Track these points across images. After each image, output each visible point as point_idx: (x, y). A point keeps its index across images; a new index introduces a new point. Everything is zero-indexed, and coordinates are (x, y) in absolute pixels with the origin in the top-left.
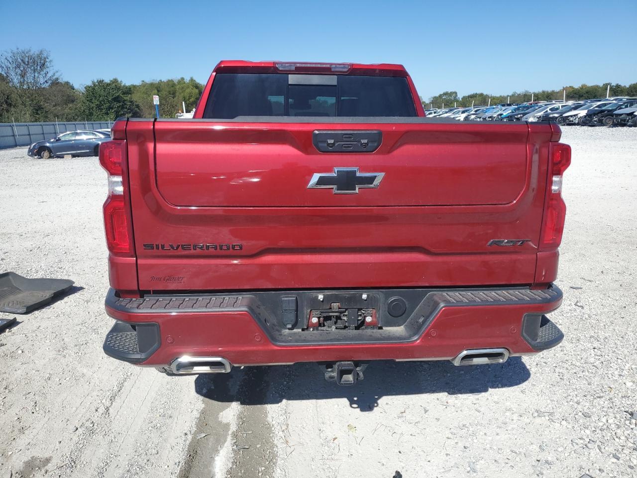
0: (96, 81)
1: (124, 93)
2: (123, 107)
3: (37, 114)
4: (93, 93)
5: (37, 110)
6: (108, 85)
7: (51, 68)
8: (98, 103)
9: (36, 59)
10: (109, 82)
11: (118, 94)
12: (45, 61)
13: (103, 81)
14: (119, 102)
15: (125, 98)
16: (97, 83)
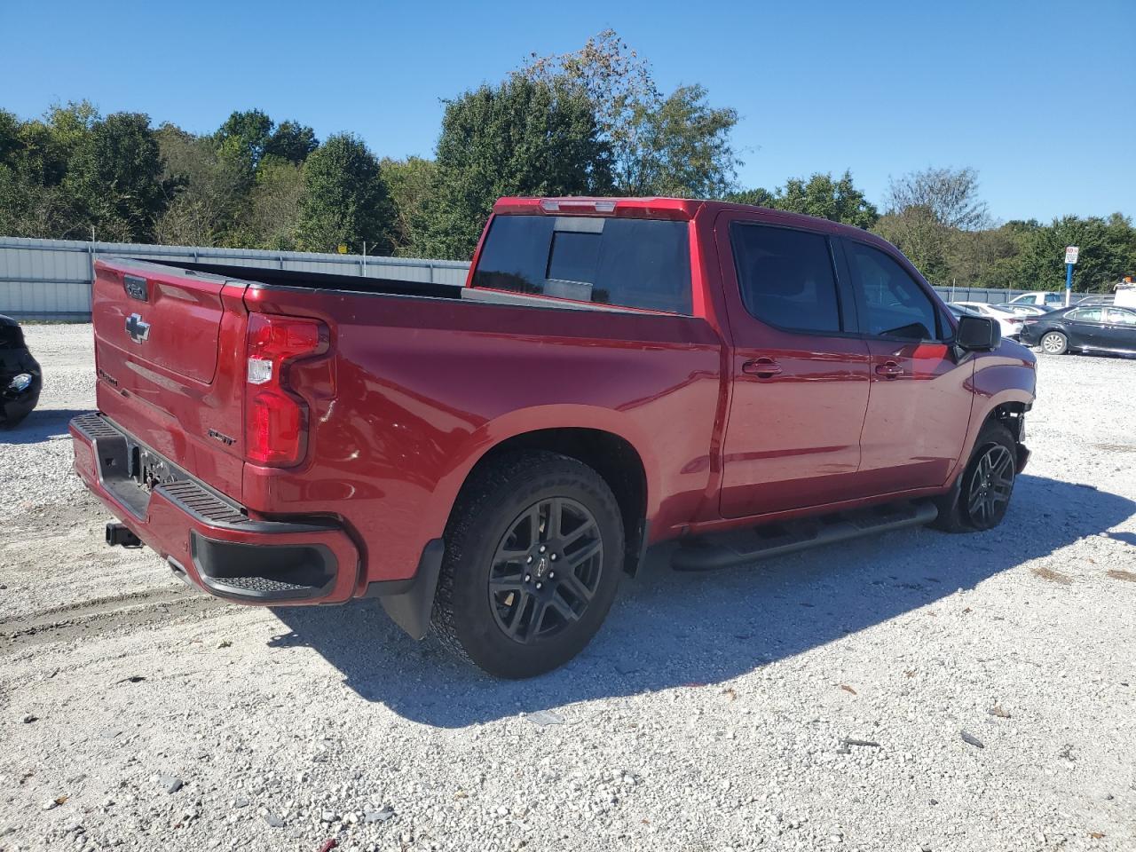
0: (1060, 219)
1: (1113, 241)
2: (1103, 267)
3: (931, 272)
4: (1050, 241)
5: (933, 266)
6: (1083, 225)
7: (974, 199)
8: (1054, 258)
9: (952, 184)
10: (1087, 220)
11: (1100, 242)
12: (967, 187)
13: (1075, 218)
14: (1098, 257)
15: (1113, 250)
16: (1062, 224)
